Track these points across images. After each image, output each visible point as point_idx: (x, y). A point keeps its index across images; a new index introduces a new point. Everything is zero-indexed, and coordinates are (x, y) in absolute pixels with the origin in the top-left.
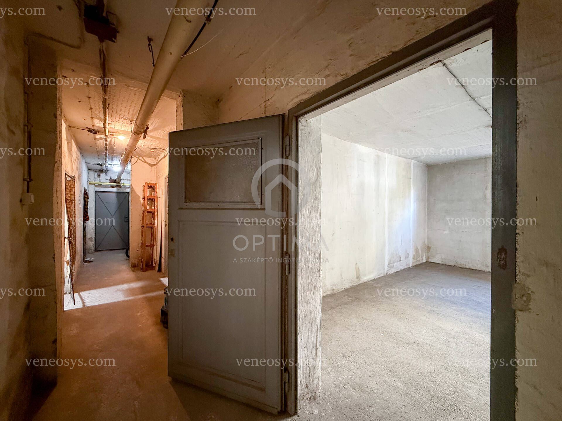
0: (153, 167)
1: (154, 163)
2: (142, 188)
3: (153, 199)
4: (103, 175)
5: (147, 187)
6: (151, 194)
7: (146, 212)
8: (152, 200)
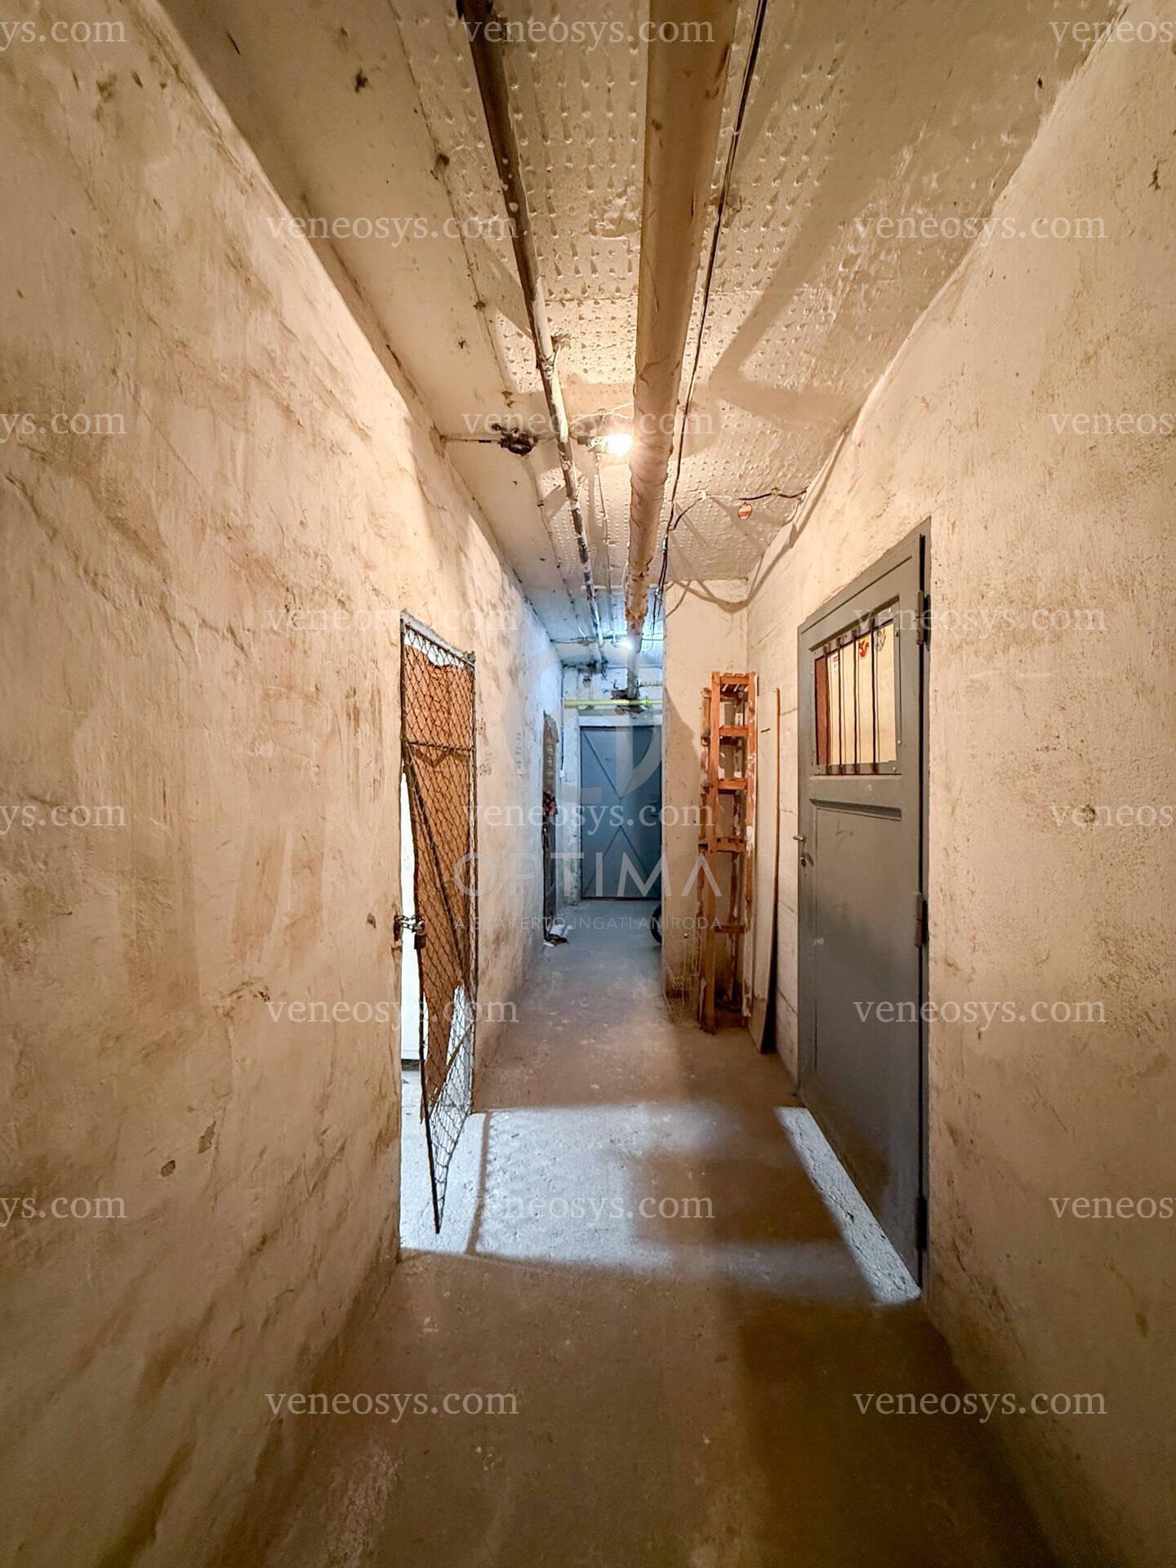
0: (737, 615)
1: (738, 600)
2: (699, 699)
3: (738, 738)
4: (596, 678)
5: (716, 695)
6: (730, 720)
7: (713, 791)
8: (734, 744)
